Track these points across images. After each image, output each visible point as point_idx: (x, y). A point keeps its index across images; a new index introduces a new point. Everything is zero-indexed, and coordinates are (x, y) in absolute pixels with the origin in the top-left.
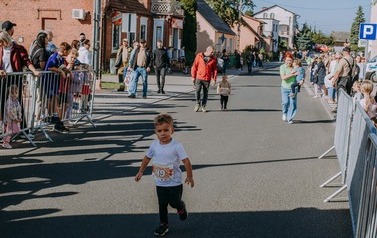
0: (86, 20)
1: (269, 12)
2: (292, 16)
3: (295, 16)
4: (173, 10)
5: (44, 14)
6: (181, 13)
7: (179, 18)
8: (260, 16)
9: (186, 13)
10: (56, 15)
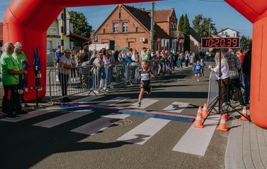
0: (146, 42)
1: (224, 32)
2: (235, 33)
3: (238, 33)
4: (180, 35)
5: (129, 40)
6: (183, 36)
7: (183, 38)
8: (221, 34)
9: (185, 36)
10: (134, 40)
